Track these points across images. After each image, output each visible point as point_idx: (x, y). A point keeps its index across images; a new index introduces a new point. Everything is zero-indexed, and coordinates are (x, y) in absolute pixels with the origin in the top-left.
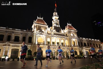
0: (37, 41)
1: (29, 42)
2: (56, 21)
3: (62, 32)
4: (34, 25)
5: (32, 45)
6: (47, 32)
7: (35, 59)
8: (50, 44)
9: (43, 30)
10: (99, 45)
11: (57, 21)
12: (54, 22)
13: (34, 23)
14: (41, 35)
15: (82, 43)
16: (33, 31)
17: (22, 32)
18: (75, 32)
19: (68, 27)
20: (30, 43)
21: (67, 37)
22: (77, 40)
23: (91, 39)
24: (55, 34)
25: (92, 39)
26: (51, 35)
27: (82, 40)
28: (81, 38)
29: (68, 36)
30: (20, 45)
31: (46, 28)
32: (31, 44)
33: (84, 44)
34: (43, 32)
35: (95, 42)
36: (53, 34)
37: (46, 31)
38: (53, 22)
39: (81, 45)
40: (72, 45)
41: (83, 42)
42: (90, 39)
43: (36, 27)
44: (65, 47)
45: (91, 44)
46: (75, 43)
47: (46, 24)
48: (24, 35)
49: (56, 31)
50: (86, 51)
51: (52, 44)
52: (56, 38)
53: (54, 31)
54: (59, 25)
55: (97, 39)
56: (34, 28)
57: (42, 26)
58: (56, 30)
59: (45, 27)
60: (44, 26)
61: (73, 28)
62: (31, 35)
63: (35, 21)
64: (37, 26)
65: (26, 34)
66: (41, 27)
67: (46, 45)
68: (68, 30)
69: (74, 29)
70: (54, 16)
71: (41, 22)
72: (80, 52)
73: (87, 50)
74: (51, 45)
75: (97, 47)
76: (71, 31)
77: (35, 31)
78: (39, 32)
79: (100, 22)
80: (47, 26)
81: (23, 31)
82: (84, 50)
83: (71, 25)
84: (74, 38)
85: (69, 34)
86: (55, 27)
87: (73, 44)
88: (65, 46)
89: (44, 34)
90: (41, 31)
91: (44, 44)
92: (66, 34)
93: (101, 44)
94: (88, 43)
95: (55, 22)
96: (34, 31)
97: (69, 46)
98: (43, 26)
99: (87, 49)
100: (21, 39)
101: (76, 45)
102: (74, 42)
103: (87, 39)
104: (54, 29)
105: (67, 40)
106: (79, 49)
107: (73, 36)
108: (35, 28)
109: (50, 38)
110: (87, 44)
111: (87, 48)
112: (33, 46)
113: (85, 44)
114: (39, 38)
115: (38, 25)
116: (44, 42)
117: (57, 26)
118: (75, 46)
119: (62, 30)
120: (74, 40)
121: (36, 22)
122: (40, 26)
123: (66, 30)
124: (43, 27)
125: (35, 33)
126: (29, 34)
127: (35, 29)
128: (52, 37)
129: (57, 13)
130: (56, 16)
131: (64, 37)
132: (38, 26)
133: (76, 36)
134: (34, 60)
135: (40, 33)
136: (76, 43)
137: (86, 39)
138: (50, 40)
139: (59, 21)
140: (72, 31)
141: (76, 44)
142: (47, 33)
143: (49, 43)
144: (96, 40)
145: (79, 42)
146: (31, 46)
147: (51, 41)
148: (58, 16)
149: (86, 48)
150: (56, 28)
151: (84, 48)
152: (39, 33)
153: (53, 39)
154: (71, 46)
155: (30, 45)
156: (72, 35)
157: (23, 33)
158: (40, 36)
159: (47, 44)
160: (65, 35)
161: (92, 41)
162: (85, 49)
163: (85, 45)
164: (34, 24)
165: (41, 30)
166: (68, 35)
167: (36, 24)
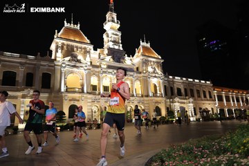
0: (65, 84)
1: (42, 87)
2: (113, 34)
3: (128, 61)
4: (57, 43)
5: (50, 93)
6: (91, 62)
7: (59, 128)
8: (97, 92)
9: (80, 57)
10: (210, 92)
11: (116, 35)
12: (108, 36)
13: (55, 37)
14: (75, 69)
15: (172, 89)
16: (53, 57)
17: (23, 61)
18: (158, 63)
19: (141, 51)
20: (46, 90)
21: (139, 75)
22: (161, 81)
23: (194, 79)
24: (109, 67)
25: (196, 81)
26: (100, 69)
27: (173, 81)
28: (171, 77)
29: (140, 73)
30: (20, 94)
31: (86, 52)
32: (49, 90)
33: (176, 91)
34: (79, 61)
35: (201, 85)
36: (105, 67)
37: (88, 59)
38: (105, 36)
39: (170, 92)
40: (151, 94)
41: (176, 86)
42: (192, 80)
43: (62, 48)
44: (134, 98)
45: (192, 91)
46: (158, 88)
47: (88, 41)
48: (28, 68)
49: (112, 60)
50: (181, 107)
51: (102, 91)
52: (112, 76)
53: (109, 58)
54: (121, 45)
55: (206, 80)
56: (57, 51)
57: (77, 47)
58: (113, 58)
59: (85, 48)
60: (83, 46)
61: (153, 53)
62: (48, 70)
63: (58, 32)
64: (65, 47)
65: (36, 67)
66: (75, 49)
67: (87, 93)
68: (142, 57)
69: (156, 55)
70: (109, 21)
71: (74, 36)
72: (167, 109)
73: (182, 105)
74: (99, 94)
75: (205, 96)
76: (149, 61)
77: (58, 59)
78: (69, 61)
79: (215, 42)
80: (92, 47)
81: (27, 58)
82: (177, 104)
83: (148, 45)
84: (155, 77)
85: (144, 68)
86: (109, 49)
87: (153, 90)
88: (133, 96)
89: (82, 67)
90: (74, 58)
91: (83, 92)
92: (137, 69)
93: (214, 90)
94: (185, 90)
95: (111, 37)
96: (55, 60)
97: (142, 96)
98: (79, 45)
99: (184, 103)
100: (20, 78)
101: (158, 92)
102: (155, 86)
103: (184, 79)
104: (108, 55)
105: (140, 81)
106: (166, 102)
107: (154, 72)
108: (59, 51)
109: (99, 77)
110: (183, 91)
111: (183, 101)
112: (55, 97)
113: (179, 90)
114: (70, 77)
115: (65, 42)
116: (82, 85)
117: (116, 47)
118: (157, 96)
119: (126, 58)
120: (154, 81)
121: (62, 34)
122: (72, 47)
123: (138, 57)
124: (81, 48)
125: (60, 64)
126: (42, 65)
127: (59, 54)
128: (104, 75)
129: (115, 15)
130: (113, 21)
131: (132, 73)
132: (68, 45)
133: (159, 71)
134: (57, 130)
135: (73, 63)
136: (160, 89)
137: (182, 79)
138: (99, 80)
139: (120, 34)
140: (151, 61)
141: (160, 91)
142: (89, 64)
143: (94, 88)
144: (204, 82)
145: (165, 86)
146: (49, 98)
147: (99, 83)
148: (118, 22)
149: (180, 101)
150: (112, 52)
151: (177, 99)
152: (68, 65)
153: (104, 80)
154: (147, 96)
155: (47, 95)
156: (150, 69)
157: (26, 63)
158: (72, 72)
159: (89, 91)
160: (135, 70)
161: (195, 84)
162: (178, 102)
163: (179, 94)
164: (56, 40)
165: (76, 57)
166: (140, 70)
167: (62, 41)
